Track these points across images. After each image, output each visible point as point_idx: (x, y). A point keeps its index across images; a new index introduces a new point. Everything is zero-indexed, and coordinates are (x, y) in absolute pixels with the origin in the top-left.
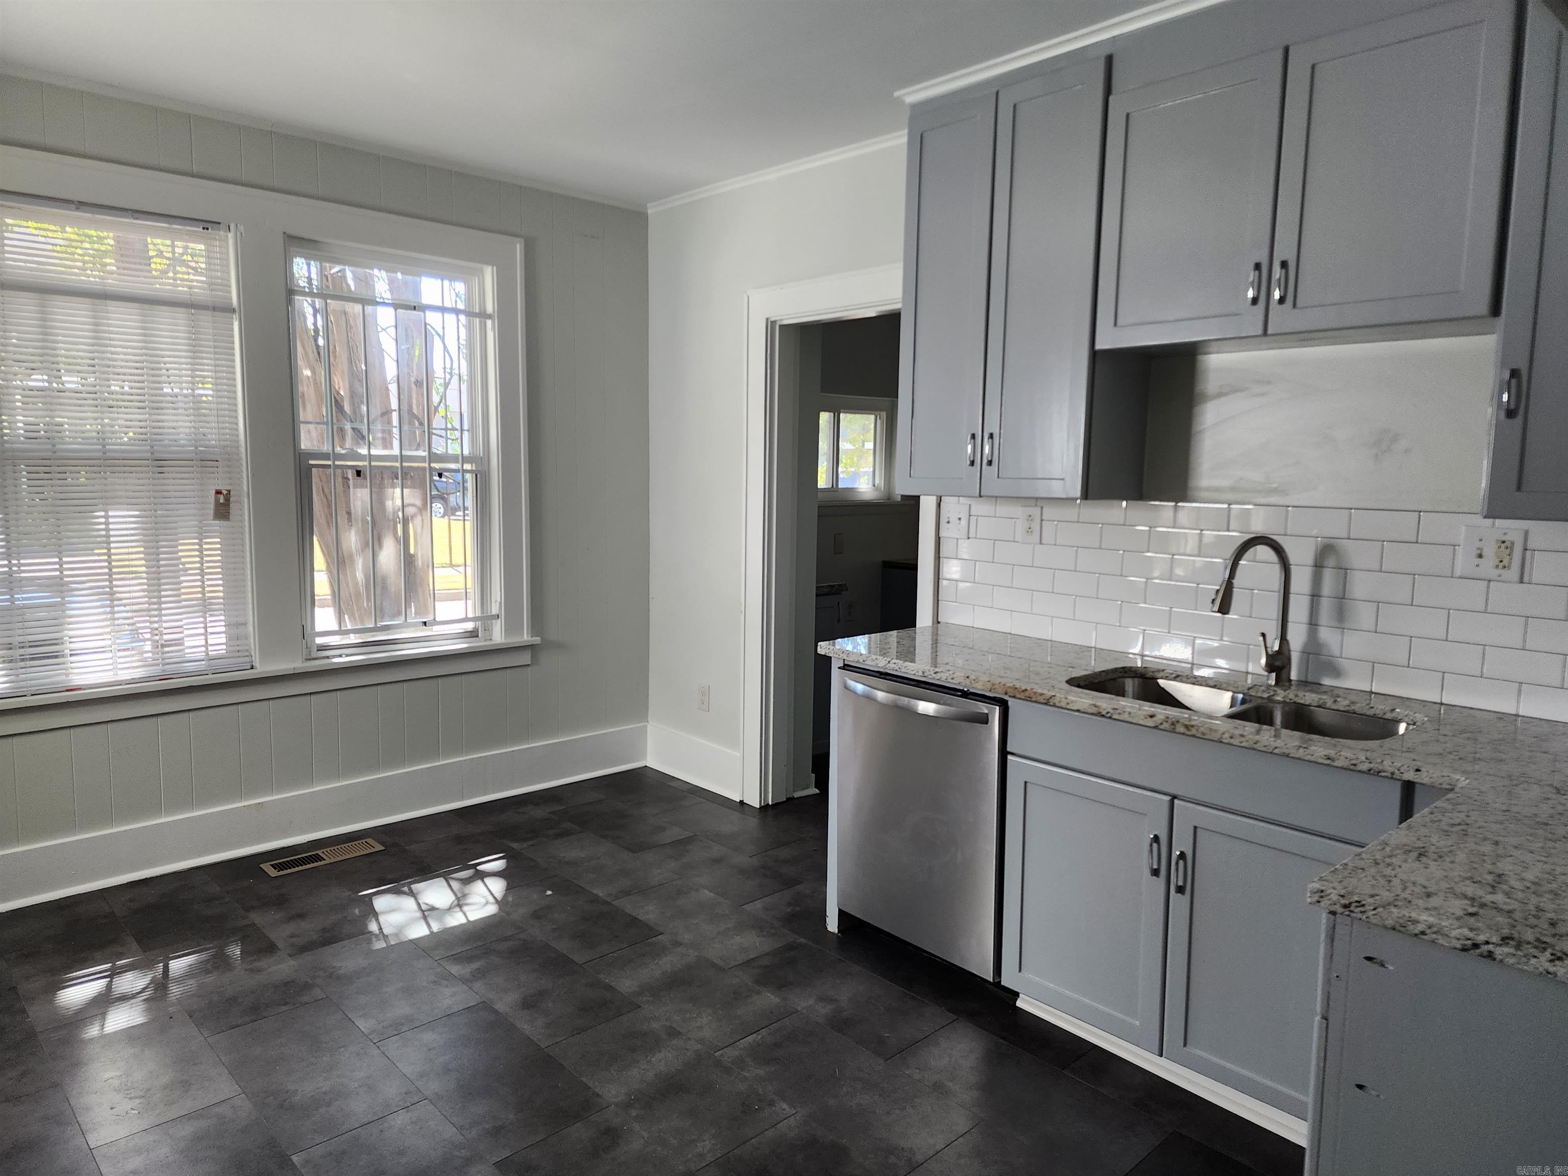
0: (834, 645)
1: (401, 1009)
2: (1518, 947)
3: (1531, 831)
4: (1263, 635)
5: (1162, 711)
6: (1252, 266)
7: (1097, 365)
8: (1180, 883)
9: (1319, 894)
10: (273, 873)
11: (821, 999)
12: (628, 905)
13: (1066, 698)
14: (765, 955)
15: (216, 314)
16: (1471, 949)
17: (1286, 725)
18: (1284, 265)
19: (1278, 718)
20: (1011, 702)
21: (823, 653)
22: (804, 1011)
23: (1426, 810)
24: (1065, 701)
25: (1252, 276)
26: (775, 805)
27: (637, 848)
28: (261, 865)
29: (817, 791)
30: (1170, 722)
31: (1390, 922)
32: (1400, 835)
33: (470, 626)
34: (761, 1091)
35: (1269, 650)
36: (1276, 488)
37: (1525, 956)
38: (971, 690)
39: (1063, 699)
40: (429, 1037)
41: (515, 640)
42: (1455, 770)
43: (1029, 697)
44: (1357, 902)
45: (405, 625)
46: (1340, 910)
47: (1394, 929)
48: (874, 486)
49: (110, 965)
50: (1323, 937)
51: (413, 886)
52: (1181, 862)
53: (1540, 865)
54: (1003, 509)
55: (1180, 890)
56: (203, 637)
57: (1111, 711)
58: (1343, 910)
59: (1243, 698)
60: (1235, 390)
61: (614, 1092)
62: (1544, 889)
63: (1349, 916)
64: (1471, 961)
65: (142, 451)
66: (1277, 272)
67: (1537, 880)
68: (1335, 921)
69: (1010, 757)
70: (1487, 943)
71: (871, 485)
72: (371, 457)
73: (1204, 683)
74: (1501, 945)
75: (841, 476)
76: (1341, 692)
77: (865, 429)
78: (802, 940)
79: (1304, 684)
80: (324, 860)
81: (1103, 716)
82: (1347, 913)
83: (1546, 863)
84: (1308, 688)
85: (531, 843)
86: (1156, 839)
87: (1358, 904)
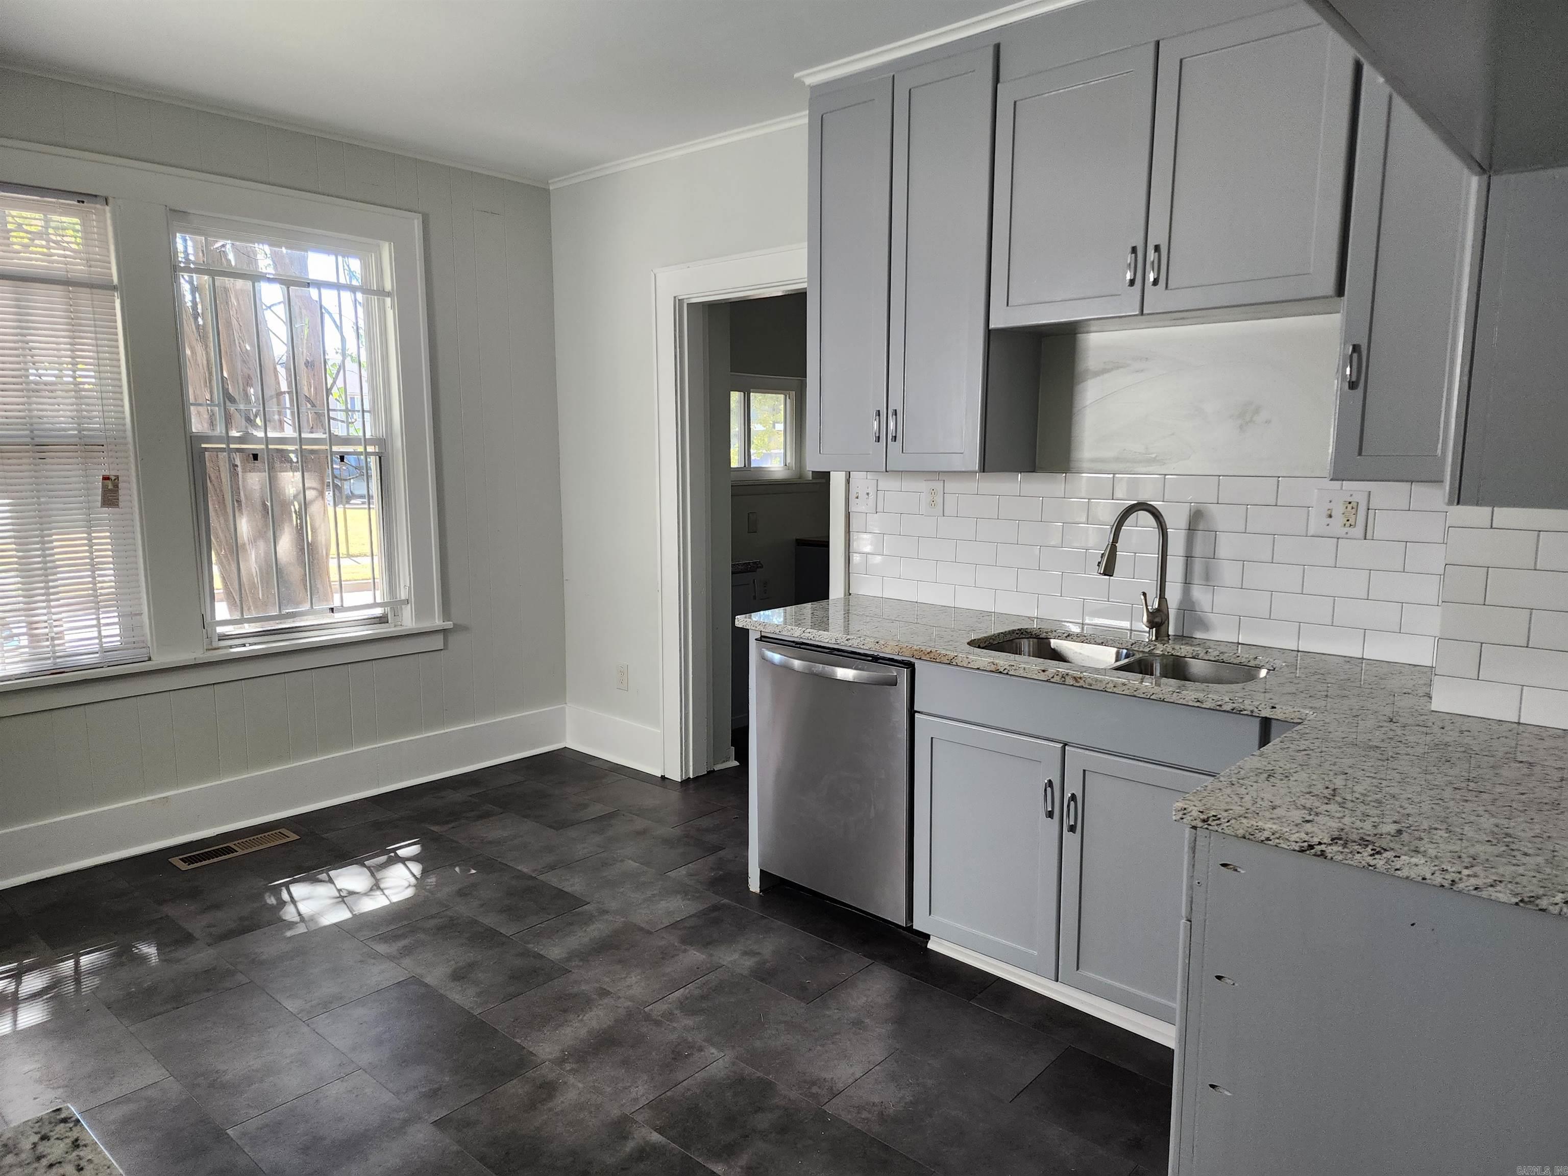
0: (750, 618)
1: (328, 988)
2: (1345, 846)
3: (1363, 753)
4: (1144, 594)
5: (1053, 666)
6: (1130, 250)
7: (991, 343)
8: (1072, 823)
9: (1183, 812)
10: (184, 867)
11: (745, 953)
12: (553, 879)
13: (967, 658)
14: (691, 916)
15: (95, 291)
16: (1308, 850)
17: (1165, 675)
18: (1157, 248)
19: (1157, 670)
20: (918, 665)
21: (741, 626)
22: (730, 965)
23: (1278, 739)
24: (967, 661)
25: (1130, 258)
26: (696, 779)
27: (560, 825)
28: (169, 860)
29: (736, 763)
30: (1060, 675)
31: (1241, 832)
32: (1254, 761)
33: (378, 611)
34: (690, 1039)
35: (1150, 608)
36: (1155, 458)
37: (1351, 852)
38: (881, 655)
39: (965, 659)
40: (360, 1012)
41: (426, 625)
42: (1305, 707)
43: (933, 658)
44: (1214, 816)
45: (311, 612)
46: (1200, 824)
47: (1245, 838)
48: (786, 465)
49: (16, 964)
50: (1186, 849)
51: (332, 873)
52: (1072, 803)
53: (1369, 780)
54: (910, 484)
55: (1072, 829)
56: (96, 629)
57: (1008, 668)
58: (1202, 824)
59: (1126, 653)
60: (1117, 366)
61: (547, 1050)
62: (1369, 799)
63: (1207, 829)
64: (1306, 861)
65: (22, 436)
66: (1152, 255)
67: (1365, 792)
68: (1196, 834)
69: (917, 715)
70: (1320, 843)
71: (782, 465)
72: (267, 440)
73: (1092, 641)
74: (1330, 845)
75: (753, 457)
76: (1212, 644)
77: (775, 409)
78: (726, 901)
79: (1182, 638)
80: (237, 852)
81: (1000, 672)
82: (1206, 826)
83: (1374, 778)
84: (1184, 642)
85: (451, 826)
86: (1050, 783)
87: (1214, 818)
